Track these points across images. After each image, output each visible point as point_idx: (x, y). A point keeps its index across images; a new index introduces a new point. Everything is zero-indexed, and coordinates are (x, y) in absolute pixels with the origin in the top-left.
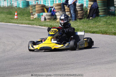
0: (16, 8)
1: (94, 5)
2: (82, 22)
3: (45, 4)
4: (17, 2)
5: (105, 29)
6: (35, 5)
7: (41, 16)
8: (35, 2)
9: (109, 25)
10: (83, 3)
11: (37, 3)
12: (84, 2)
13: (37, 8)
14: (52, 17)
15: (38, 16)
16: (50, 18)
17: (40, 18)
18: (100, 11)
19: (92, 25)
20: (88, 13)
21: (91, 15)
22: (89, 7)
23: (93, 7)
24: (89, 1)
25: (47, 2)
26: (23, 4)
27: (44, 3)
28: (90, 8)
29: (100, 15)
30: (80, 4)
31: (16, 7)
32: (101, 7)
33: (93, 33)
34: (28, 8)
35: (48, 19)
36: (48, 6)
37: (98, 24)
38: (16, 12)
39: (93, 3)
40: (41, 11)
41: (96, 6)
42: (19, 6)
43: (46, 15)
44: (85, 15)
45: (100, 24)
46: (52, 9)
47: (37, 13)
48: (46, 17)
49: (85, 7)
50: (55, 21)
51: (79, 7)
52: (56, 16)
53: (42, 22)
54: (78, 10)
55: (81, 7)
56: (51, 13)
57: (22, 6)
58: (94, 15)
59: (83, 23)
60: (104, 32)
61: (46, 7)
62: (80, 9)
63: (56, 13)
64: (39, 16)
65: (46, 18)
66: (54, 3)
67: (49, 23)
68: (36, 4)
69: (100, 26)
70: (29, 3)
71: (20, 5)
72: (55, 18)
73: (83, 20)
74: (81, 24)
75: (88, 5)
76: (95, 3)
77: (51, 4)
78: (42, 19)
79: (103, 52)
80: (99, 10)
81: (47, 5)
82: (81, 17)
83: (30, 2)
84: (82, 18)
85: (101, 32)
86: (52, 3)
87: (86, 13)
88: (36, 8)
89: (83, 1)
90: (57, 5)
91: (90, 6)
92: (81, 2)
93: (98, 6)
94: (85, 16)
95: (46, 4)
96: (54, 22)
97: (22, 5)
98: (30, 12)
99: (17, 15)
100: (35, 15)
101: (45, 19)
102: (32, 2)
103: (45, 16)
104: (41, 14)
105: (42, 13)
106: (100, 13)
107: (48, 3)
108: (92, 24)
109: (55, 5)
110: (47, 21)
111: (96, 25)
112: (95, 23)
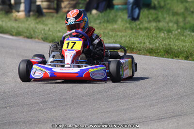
5: (128, 39)
9: (136, 30)
21: (95, 6)
29: (116, 7)
37: (110, 27)
44: (79, 3)
45: (116, 26)
58: (103, 5)
69: (116, 31)
106: (116, 2)
111: (105, 29)
112: (104, 25)
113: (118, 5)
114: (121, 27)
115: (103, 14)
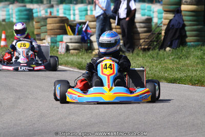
0: (4, 23)
1: (176, 20)
2: (149, 56)
3: (68, 17)
4: (5, 9)
6: (45, 19)
7: (58, 43)
8: (46, 12)
10: (152, 16)
11: (51, 13)
12: (153, 12)
13: (51, 25)
14: (84, 44)
15: (52, 42)
16: (79, 46)
17: (55, 47)
18: (188, 33)
19: (171, 64)
20: (163, 38)
21: (169, 43)
22: (164, 25)
23: (173, 26)
24: (165, 11)
25: (72, 12)
26: (20, 15)
27: (65, 14)
28: (165, 27)
29: (188, 43)
30: (145, 18)
31: (4, 20)
32: (190, 25)
33: (173, 81)
34: (31, 24)
35: (74, 49)
36: (74, 21)
37: (183, 63)
38: (5, 33)
39: (173, 15)
40: (59, 30)
41: (179, 23)
42: (9, 19)
43: (69, 41)
44: (154, 41)
45: (188, 62)
46: (82, 28)
47: (50, 35)
48: (70, 44)
49: (157, 24)
50: (90, 55)
51: (142, 25)
52: (91, 42)
53: (61, 55)
54: (140, 30)
55: (147, 24)
56: (80, 36)
57: (17, 20)
59: (150, 60)
60: (196, 81)
61: (70, 23)
62: (145, 29)
63: (91, 35)
64: (54, 42)
65: (70, 48)
66: (87, 14)
67: (75, 57)
68: (48, 15)
69: (188, 66)
70: (33, 14)
71: (12, 18)
72: (90, 48)
73: (151, 52)
74: (147, 62)
75: (163, 20)
76: (176, 16)
77: (81, 16)
78: (60, 50)
79: (193, 125)
80: (185, 31)
81: (71, 18)
82: (146, 47)
83: (34, 11)
84: (148, 49)
85: (191, 80)
86: (84, 13)
87: (158, 36)
88: (48, 25)
89: (150, 11)
90: (93, 20)
91: (167, 22)
92: (147, 14)
93: (185, 22)
94: (155, 43)
95: (70, 15)
96: (87, 57)
97: (17, 18)
98: (35, 33)
99: (5, 40)
100: (45, 39)
101: (68, 49)
102: (38, 10)
103: (66, 43)
104: (59, 37)
105: (61, 36)
106: (188, 39)
107: (74, 15)
108: (171, 62)
109: (90, 19)
110: (72, 55)
111: (178, 64)
112: (177, 61)
113: (190, 42)
114: (193, 63)
115: (176, 51)
